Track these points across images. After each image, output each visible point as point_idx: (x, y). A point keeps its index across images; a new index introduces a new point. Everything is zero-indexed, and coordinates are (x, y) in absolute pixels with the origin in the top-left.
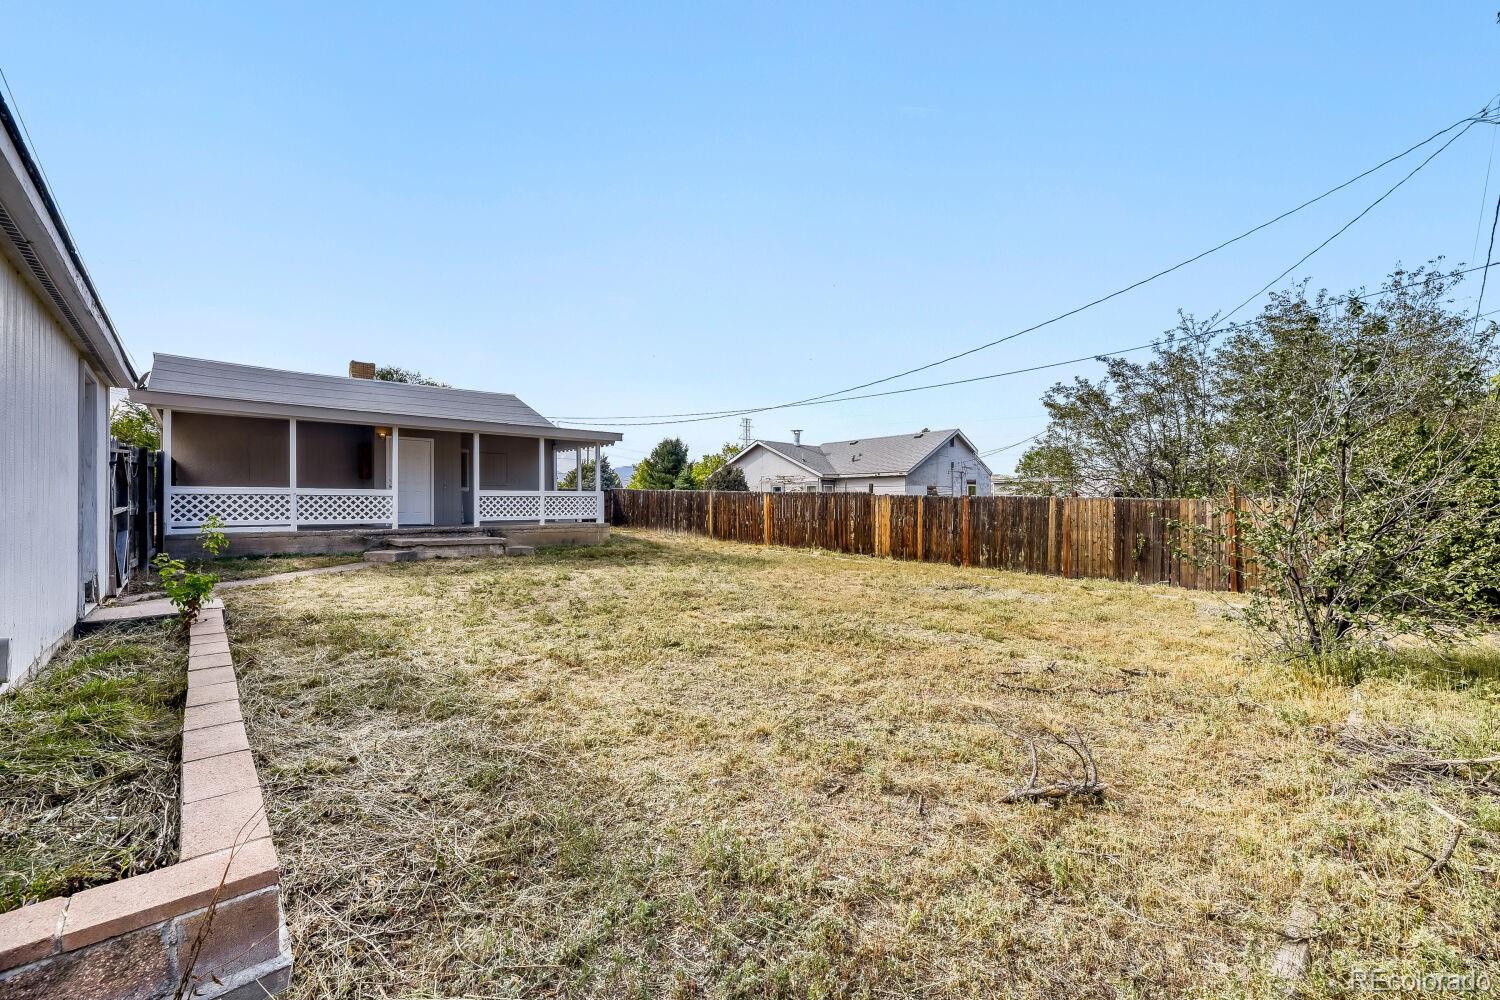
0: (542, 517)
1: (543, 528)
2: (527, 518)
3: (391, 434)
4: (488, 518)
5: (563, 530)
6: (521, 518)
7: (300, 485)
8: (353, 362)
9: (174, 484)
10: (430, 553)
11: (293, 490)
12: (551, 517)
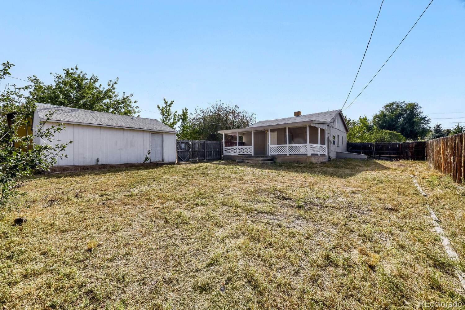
0: (288, 153)
1: (288, 156)
2: (283, 153)
3: (268, 132)
4: (272, 153)
5: (294, 158)
6: (281, 153)
7: (239, 146)
8: (295, 112)
9: (225, 146)
10: (247, 161)
11: (238, 147)
12: (291, 153)
